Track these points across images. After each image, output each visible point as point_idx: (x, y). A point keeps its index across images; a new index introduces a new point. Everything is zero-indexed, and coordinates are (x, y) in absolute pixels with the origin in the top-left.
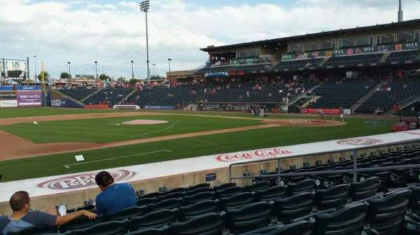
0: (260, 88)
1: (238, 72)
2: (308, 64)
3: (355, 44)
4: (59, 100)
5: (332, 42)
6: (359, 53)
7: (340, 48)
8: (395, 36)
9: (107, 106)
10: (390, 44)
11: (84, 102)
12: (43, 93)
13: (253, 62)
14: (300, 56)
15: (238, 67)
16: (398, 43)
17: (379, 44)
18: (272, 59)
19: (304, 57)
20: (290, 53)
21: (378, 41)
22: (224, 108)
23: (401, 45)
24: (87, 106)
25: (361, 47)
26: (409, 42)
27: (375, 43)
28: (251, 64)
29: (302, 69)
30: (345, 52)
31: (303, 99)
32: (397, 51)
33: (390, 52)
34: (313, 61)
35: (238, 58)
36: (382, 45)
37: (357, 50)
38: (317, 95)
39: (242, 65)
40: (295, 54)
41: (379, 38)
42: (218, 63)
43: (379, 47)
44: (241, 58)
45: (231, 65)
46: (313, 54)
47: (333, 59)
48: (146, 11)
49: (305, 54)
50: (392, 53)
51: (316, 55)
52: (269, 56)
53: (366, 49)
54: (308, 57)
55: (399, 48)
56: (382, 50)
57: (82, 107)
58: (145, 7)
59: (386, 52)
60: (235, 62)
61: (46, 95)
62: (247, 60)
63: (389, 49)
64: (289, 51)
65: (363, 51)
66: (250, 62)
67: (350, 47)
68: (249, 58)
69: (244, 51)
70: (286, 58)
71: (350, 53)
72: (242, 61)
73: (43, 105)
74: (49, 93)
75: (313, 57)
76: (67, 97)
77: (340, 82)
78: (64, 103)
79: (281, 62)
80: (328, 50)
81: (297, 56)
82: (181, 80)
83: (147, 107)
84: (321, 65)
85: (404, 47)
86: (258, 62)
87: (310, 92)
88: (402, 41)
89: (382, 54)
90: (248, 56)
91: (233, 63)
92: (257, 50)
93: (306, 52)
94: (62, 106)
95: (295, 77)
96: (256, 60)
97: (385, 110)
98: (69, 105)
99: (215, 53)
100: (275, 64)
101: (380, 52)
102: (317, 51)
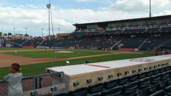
0: (98, 41)
1: (89, 34)
2: (117, 32)
3: (134, 25)
4: (10, 44)
5: (125, 24)
6: (136, 28)
7: (128, 26)
8: (149, 23)
9: (33, 47)
10: (148, 25)
11: (22, 45)
12: (2, 41)
13: (95, 30)
14: (113, 29)
15: (89, 32)
16: (150, 25)
17: (143, 25)
18: (102, 30)
19: (115, 29)
20: (109, 28)
21: (143, 24)
22: (86, 48)
23: (152, 26)
24: (24, 47)
25: (137, 26)
26: (154, 25)
27: (142, 24)
28: (94, 31)
29: (115, 34)
30: (131, 28)
31: (117, 45)
32: (150, 28)
33: (148, 28)
34: (119, 31)
35: (88, 29)
36: (144, 25)
37: (135, 27)
38: (122, 44)
39: (90, 32)
40: (111, 28)
41: (143, 23)
42: (80, 31)
43: (144, 26)
44: (89, 29)
45: (85, 31)
46: (118, 28)
47: (126, 30)
48: (49, 8)
49: (115, 28)
50: (149, 29)
51: (119, 29)
52: (101, 28)
53: (138, 27)
54: (117, 29)
55: (151, 27)
56: (145, 27)
57: (22, 47)
58: (49, 6)
59: (146, 28)
60: (87, 30)
61: (3, 42)
62: (92, 30)
63: (148, 27)
64: (108, 27)
65: (138, 28)
66: (93, 30)
67: (132, 26)
68: (92, 29)
69: (90, 26)
70: (108, 29)
71: (132, 28)
72: (90, 30)
73: (2, 46)
74: (5, 41)
75: (118, 29)
76: (13, 43)
77: (129, 39)
78: (13, 45)
79: (106, 31)
80: (124, 27)
81: (112, 29)
82: (63, 37)
83: (52, 47)
84: (122, 32)
85: (153, 27)
86: (97, 30)
87: (119, 42)
88: (152, 24)
89: (145, 29)
90: (92, 28)
91: (86, 31)
92: (96, 26)
93: (115, 27)
94: (11, 47)
95: (111, 37)
96: (96, 30)
97: (151, 49)
98: (15, 46)
99: (79, 26)
100: (104, 31)
101: (144, 28)
102: (120, 27)
